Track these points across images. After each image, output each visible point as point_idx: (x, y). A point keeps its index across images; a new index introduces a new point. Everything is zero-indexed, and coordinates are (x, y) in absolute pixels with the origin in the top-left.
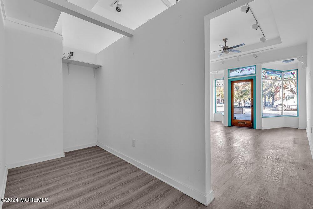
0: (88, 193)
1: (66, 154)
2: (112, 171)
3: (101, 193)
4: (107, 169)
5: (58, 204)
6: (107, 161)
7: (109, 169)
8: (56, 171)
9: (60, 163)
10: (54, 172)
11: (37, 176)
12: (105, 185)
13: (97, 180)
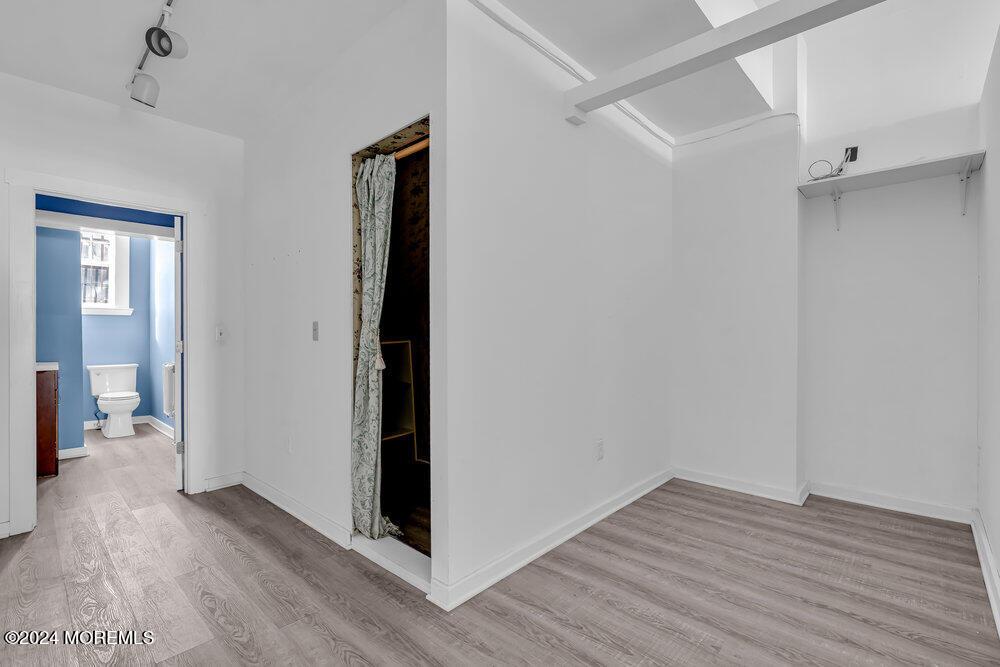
0: (699, 620)
1: (813, 501)
2: (861, 634)
3: (718, 649)
4: (851, 615)
5: (627, 586)
6: (909, 596)
7: (865, 621)
8: (725, 526)
9: (763, 514)
10: (721, 525)
11: (685, 513)
12: (762, 646)
13: (770, 615)
